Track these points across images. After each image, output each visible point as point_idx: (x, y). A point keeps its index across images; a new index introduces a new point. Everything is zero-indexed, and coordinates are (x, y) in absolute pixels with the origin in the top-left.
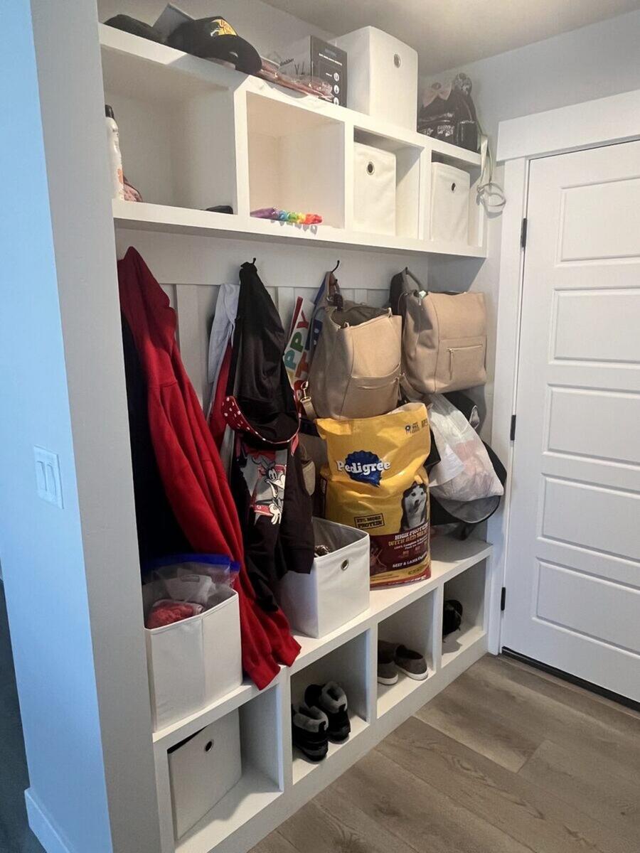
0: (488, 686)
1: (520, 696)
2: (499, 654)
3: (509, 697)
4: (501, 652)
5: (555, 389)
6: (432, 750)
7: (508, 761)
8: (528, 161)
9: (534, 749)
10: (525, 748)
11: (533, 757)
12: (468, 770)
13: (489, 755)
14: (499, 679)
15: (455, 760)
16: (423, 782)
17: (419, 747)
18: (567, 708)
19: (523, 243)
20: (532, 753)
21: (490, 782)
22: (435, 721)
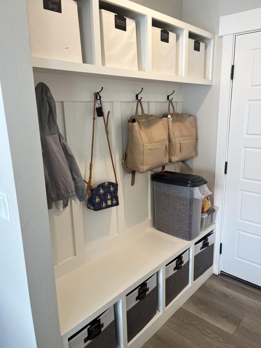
0: (215, 290)
1: (231, 295)
2: (219, 274)
3: (226, 296)
4: (220, 273)
5: (246, 149)
6: (192, 324)
7: (228, 328)
8: (234, 36)
9: (240, 322)
10: (236, 321)
11: (240, 326)
12: (210, 334)
13: (219, 326)
14: (220, 287)
15: (203, 329)
16: (189, 341)
17: (186, 323)
18: (254, 301)
19: (232, 78)
20: (239, 324)
21: (220, 339)
22: (192, 310)
